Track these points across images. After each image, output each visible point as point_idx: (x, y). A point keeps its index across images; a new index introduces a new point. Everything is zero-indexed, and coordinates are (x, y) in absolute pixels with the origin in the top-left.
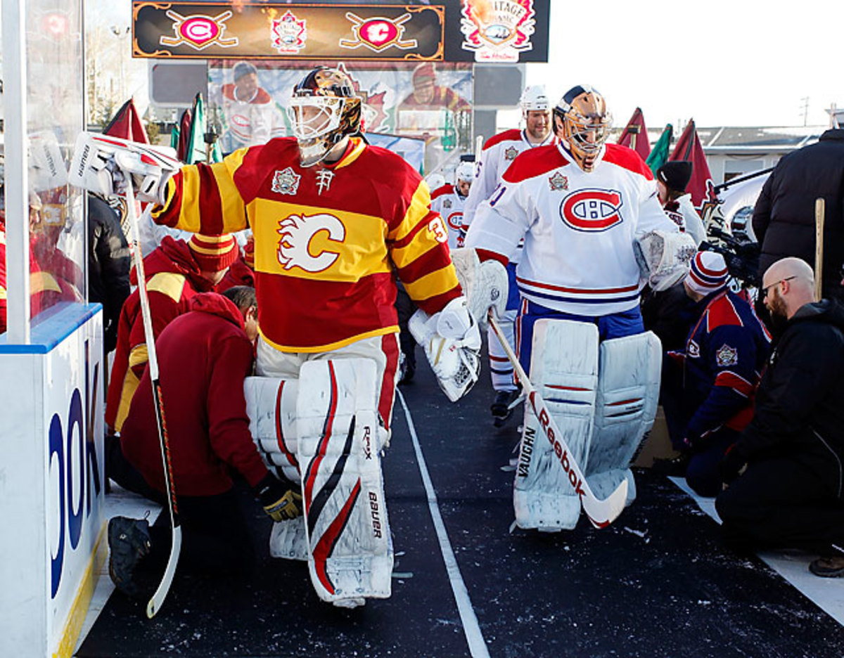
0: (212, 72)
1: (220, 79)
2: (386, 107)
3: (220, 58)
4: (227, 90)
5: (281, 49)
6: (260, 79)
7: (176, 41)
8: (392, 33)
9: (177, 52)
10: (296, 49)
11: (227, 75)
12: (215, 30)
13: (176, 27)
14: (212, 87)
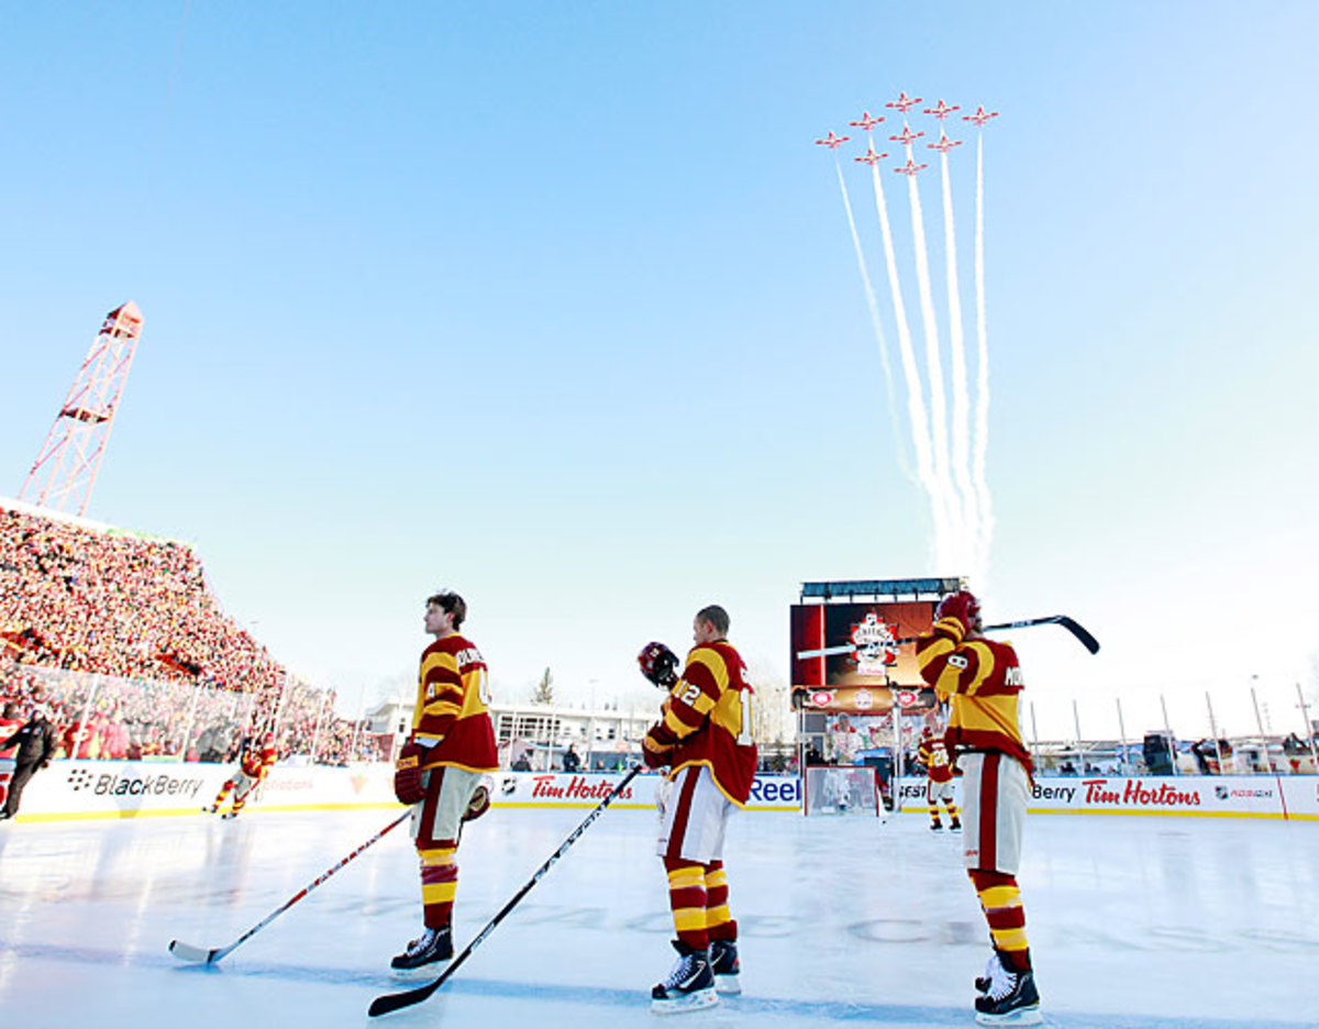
0: (829, 718)
1: (831, 721)
2: (913, 734)
3: (832, 712)
4: (836, 727)
5: (861, 707)
6: (853, 722)
7: (811, 704)
8: (913, 698)
9: (812, 709)
10: (867, 707)
11: (836, 720)
12: (829, 698)
13: (811, 697)
14: (828, 726)
